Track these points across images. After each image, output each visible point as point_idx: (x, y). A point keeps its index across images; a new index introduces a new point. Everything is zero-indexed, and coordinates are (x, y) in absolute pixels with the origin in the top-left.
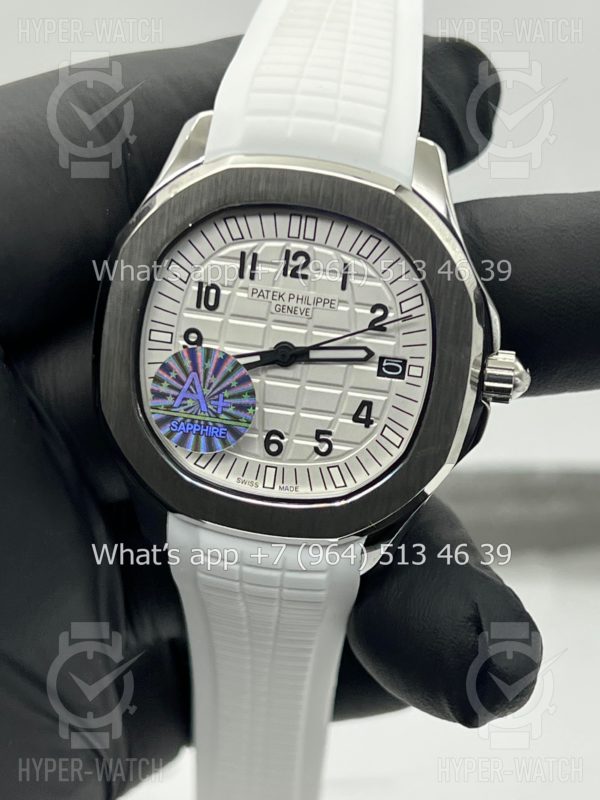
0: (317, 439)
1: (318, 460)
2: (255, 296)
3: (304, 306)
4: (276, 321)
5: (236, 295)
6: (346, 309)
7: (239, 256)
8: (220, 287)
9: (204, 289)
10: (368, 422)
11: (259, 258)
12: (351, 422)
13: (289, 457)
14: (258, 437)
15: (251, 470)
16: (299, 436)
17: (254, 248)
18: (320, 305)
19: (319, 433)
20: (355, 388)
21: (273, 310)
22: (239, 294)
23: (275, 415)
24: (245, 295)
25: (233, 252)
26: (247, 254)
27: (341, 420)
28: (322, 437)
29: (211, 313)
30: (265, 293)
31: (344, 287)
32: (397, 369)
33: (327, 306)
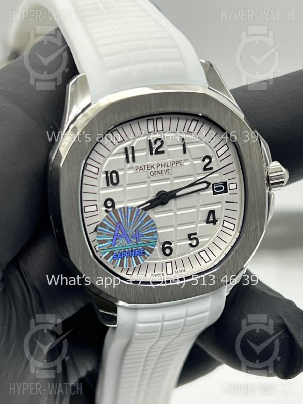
0: (190, 239)
1: (192, 251)
2: (138, 170)
3: (166, 169)
4: (153, 181)
5: (127, 173)
6: (189, 163)
7: (124, 151)
8: (118, 171)
9: (109, 175)
10: (214, 222)
11: (135, 149)
12: (205, 224)
13: (177, 254)
14: (157, 248)
15: (158, 267)
16: (180, 241)
17: (131, 144)
18: (174, 165)
19: (190, 235)
20: (203, 205)
21: (150, 176)
22: (129, 172)
23: (164, 234)
24: (132, 171)
25: (120, 149)
26: (128, 148)
27: (200, 225)
28: (192, 237)
29: (116, 187)
30: (143, 167)
31: (185, 152)
32: (222, 188)
33: (178, 165)
